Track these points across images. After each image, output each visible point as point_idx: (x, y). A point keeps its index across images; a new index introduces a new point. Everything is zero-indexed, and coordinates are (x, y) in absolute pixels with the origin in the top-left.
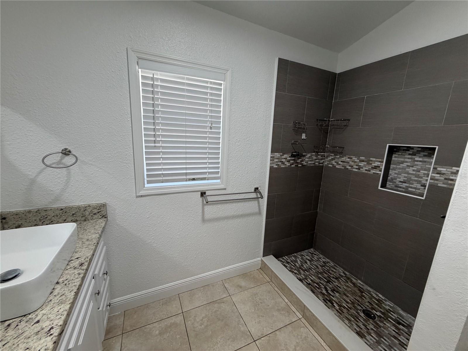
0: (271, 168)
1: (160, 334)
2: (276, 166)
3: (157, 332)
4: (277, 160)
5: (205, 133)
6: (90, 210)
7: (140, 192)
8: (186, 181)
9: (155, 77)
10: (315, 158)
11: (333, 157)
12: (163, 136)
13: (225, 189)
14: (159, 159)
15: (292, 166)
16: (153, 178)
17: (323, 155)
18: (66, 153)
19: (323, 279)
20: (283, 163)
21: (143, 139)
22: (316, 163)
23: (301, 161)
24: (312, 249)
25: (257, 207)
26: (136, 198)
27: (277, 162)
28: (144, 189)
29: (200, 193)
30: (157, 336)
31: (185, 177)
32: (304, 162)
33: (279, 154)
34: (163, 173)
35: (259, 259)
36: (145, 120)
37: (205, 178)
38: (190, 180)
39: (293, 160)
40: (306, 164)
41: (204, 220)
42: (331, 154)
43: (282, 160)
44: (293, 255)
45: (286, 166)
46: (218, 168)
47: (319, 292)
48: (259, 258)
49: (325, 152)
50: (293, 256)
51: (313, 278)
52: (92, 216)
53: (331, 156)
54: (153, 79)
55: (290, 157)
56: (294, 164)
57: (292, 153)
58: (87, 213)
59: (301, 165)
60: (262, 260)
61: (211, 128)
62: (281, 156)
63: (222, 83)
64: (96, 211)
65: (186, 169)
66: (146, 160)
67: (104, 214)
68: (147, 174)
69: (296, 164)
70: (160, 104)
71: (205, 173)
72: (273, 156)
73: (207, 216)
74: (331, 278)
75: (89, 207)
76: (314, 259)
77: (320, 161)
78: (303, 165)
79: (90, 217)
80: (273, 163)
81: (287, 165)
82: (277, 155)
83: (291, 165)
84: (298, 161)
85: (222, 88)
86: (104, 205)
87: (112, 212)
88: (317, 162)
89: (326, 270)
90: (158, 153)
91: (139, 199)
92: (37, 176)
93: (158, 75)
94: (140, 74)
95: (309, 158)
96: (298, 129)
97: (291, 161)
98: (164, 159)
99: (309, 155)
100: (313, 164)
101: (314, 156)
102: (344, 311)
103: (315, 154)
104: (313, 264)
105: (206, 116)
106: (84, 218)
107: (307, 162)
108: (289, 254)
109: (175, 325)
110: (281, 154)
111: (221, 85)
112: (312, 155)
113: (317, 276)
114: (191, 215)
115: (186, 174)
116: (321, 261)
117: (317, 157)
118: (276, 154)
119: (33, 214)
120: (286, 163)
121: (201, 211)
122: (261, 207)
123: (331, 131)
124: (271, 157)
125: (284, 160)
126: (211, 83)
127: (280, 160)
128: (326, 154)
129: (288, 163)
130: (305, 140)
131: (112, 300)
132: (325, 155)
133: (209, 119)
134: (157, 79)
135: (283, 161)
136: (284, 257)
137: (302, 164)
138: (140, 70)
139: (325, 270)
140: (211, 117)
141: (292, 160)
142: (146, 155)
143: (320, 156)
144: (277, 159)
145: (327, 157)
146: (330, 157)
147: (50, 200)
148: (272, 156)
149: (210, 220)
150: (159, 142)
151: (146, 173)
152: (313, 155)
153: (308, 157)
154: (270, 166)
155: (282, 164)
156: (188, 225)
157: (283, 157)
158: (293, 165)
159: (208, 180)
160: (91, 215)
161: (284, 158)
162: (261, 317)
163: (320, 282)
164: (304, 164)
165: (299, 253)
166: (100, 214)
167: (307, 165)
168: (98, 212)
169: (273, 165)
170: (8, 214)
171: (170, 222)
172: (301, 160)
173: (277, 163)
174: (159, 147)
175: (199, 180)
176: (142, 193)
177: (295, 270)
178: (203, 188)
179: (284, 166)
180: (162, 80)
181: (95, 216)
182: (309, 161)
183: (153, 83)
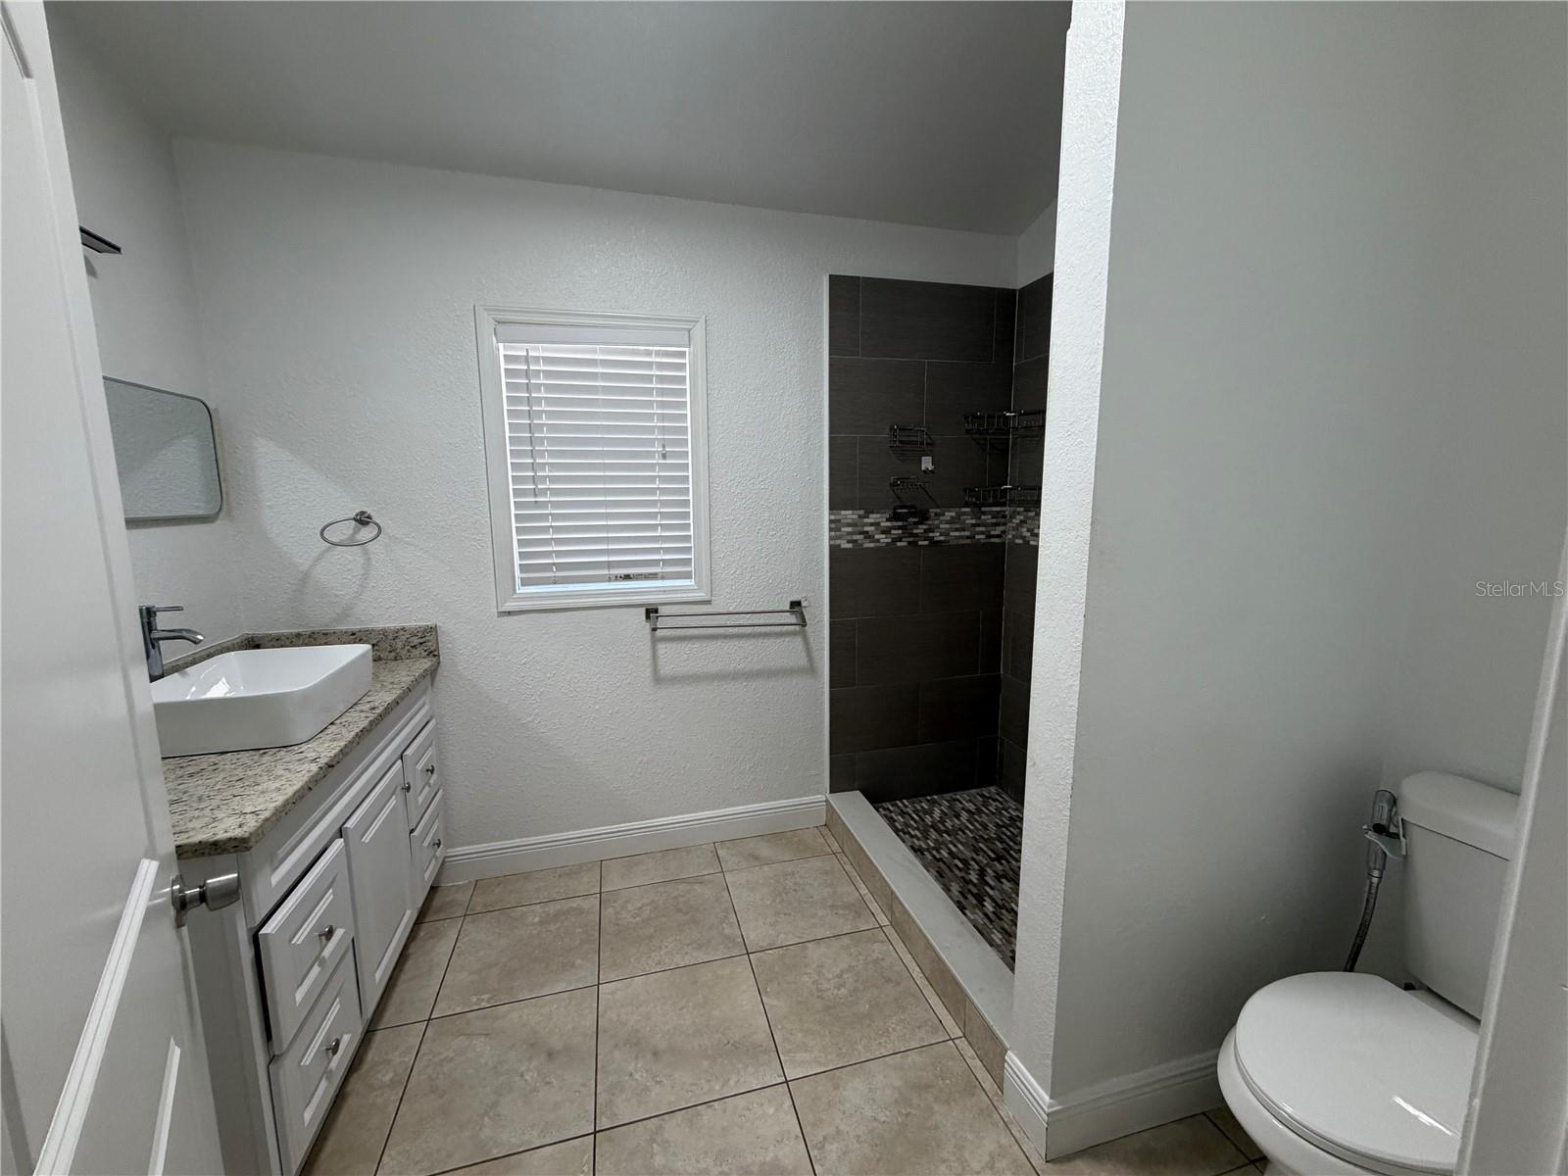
0: (834, 551)
1: (541, 923)
2: (850, 546)
3: (537, 919)
4: (850, 529)
5: (652, 467)
6: (404, 638)
7: (507, 604)
8: (610, 580)
9: (530, 354)
10: (974, 521)
11: (1022, 518)
12: (553, 479)
13: (709, 602)
14: (545, 530)
15: (899, 544)
16: (534, 573)
17: (998, 512)
18: (363, 520)
19: (985, 852)
20: (868, 536)
21: (511, 487)
22: (977, 537)
23: (926, 531)
24: (993, 789)
25: (804, 654)
26: (498, 617)
27: (849, 533)
28: (515, 596)
29: (643, 610)
30: (534, 924)
31: (606, 572)
32: (938, 534)
33: (855, 512)
34: (556, 561)
35: (821, 797)
36: (514, 446)
37: (656, 574)
38: (617, 578)
39: (899, 528)
40: (942, 538)
41: (658, 679)
42: (1019, 509)
43: (866, 529)
44: (929, 798)
45: (878, 544)
46: (687, 550)
47: (957, 877)
48: (819, 794)
49: (1003, 504)
50: (928, 800)
51: (959, 849)
52: (409, 651)
53: (1019, 513)
54: (527, 360)
55: (888, 520)
56: (904, 539)
57: (895, 509)
58: (399, 645)
59: (926, 543)
60: (827, 801)
61: (664, 456)
62: (860, 517)
63: (685, 352)
64: (415, 641)
65: (608, 552)
66: (518, 533)
67: (432, 649)
68: (520, 565)
69: (911, 539)
70: (543, 411)
71: (656, 563)
72: (838, 517)
73: (665, 670)
74: (1012, 852)
75: (401, 633)
76: (988, 809)
77: (990, 528)
78: (933, 543)
79: (405, 652)
80: (839, 538)
81: (882, 541)
82: (849, 515)
83: (895, 541)
84: (915, 531)
85: (687, 361)
86: (433, 630)
87: (450, 646)
88: (982, 533)
89: (1007, 836)
90: (544, 517)
91: (506, 619)
92: (311, 567)
93: (538, 351)
94: (502, 352)
95: (952, 521)
96: (907, 445)
97: (893, 532)
98: (557, 529)
99: (949, 515)
100: (968, 537)
101: (969, 517)
102: (1003, 917)
103: (972, 511)
104: (976, 821)
105: (651, 430)
106: (393, 654)
107: (945, 534)
108: (914, 794)
109: (580, 911)
110: (862, 512)
111: (682, 355)
112: (959, 515)
113: (972, 845)
114: (626, 664)
115: (609, 565)
116: (1005, 816)
117: (979, 518)
118: (843, 512)
119: (304, 639)
120: (877, 537)
121: (649, 655)
122: (815, 654)
123: (1014, 444)
124: (831, 521)
125: (872, 528)
126: (658, 353)
127: (860, 529)
128: (1008, 510)
129: (883, 536)
130: (931, 475)
131: (449, 851)
132: (1005, 511)
133: (659, 434)
134: (537, 359)
135: (867, 532)
136: (898, 802)
137: (931, 539)
138: (501, 345)
139: (1005, 835)
140: (663, 430)
141: (895, 528)
142: (517, 522)
143: (989, 517)
144: (849, 525)
145: (1012, 517)
146: (1018, 517)
147: (335, 615)
148: (833, 517)
149: (675, 680)
150: (544, 492)
151: (517, 562)
152: (965, 514)
153: (949, 518)
154: (831, 546)
155: (865, 538)
156: (618, 687)
157: (866, 520)
158: (901, 541)
159: (663, 578)
160: (407, 648)
161: (872, 524)
162: (782, 916)
163: (973, 859)
164: (935, 539)
165: (947, 796)
166: (423, 647)
167: (948, 542)
168: (421, 644)
169: (838, 542)
170: (263, 637)
171: (576, 678)
172: (925, 527)
173: (849, 538)
174: (544, 505)
175: (641, 579)
176: (510, 606)
177: (917, 829)
178: (652, 599)
179: (872, 545)
180: (548, 360)
181: (415, 652)
182: (951, 530)
183: (526, 368)
